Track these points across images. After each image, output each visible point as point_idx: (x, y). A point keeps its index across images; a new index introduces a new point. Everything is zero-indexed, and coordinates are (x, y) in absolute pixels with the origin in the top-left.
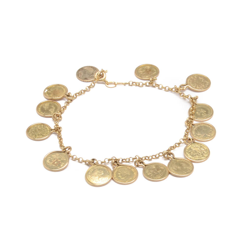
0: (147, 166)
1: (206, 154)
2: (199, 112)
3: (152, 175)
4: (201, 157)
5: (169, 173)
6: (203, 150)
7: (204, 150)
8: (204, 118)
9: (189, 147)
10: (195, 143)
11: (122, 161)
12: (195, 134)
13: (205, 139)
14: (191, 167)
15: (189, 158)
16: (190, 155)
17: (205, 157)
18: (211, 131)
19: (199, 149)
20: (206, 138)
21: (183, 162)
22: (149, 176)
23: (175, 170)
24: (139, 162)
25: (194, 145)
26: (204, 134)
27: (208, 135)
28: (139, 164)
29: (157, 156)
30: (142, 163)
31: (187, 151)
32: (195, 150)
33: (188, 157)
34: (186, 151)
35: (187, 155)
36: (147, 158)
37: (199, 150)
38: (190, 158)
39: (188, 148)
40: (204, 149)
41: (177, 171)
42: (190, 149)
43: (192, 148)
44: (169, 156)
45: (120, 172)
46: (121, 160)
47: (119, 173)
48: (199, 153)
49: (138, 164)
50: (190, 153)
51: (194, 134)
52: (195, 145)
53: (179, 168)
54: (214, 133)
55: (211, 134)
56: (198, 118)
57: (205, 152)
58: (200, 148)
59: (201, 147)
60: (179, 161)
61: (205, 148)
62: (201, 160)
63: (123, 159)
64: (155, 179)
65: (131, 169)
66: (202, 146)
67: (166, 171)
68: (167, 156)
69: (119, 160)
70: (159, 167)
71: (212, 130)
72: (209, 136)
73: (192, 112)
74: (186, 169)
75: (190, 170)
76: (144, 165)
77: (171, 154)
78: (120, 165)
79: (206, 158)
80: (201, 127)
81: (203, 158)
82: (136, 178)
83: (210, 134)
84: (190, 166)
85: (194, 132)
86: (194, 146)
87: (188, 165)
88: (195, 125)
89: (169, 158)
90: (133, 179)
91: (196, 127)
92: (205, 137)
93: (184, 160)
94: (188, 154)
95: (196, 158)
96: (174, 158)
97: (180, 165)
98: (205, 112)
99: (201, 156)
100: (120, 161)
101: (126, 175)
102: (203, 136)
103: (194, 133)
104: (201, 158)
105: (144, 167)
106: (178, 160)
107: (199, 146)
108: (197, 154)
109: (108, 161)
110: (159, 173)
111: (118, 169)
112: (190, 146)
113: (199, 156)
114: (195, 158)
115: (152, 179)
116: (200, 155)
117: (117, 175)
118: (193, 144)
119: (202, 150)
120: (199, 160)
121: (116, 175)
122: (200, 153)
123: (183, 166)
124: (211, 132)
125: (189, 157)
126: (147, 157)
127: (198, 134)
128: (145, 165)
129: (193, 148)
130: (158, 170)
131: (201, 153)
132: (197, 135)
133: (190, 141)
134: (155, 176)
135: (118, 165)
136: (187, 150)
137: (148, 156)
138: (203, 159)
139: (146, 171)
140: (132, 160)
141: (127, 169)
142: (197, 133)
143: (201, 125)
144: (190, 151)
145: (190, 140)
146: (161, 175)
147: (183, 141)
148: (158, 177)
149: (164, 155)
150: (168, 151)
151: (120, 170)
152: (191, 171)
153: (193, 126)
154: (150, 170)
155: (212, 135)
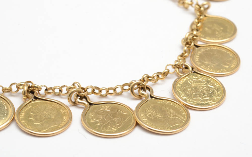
0: (93, 106)
1: (218, 95)
2: (209, 28)
3: (98, 124)
4: (207, 100)
5: (137, 124)
6: (211, 88)
7: (213, 87)
8: (218, 38)
9: (185, 80)
10: (196, 74)
11: (45, 92)
12: (200, 61)
13: (218, 71)
14: (184, 117)
15: (183, 100)
16: (185, 94)
17: (215, 101)
18: (231, 59)
19: (204, 85)
20: (220, 70)
21: (168, 106)
22: (92, 126)
23: (148, 118)
24: (79, 97)
25: (194, 77)
26: (217, 64)
27: (225, 66)
28: (79, 100)
29: (119, 90)
30: (84, 99)
31: (180, 86)
32: (197, 87)
33: (181, 98)
34: (178, 87)
35: (179, 94)
36: (96, 91)
37: (203, 87)
38: (185, 100)
39: (181, 81)
40: (215, 86)
41: (154, 121)
42: (186, 83)
43: (189, 82)
44: (142, 92)
45: (35, 111)
46: (43, 89)
47: (32, 112)
48: (204, 94)
49: (75, 100)
50: (185, 90)
51: (197, 61)
52: (197, 77)
53: (159, 115)
54: (236, 64)
55: (231, 65)
56: (207, 38)
57: (216, 92)
58: (206, 84)
59: (208, 82)
60: (160, 104)
61: (215, 84)
62: (206, 104)
63: (48, 87)
64: (104, 132)
65: (60, 108)
66: (211, 80)
67: (130, 120)
68: (139, 91)
69: (39, 89)
70: (118, 110)
71: (233, 59)
72: (226, 68)
73: (197, 26)
74: (174, 119)
75: (181, 122)
76: (87, 103)
77: (147, 88)
78: (39, 99)
79: (218, 102)
80: (211, 50)
81: (210, 102)
82: (64, 128)
83: (228, 65)
84: (182, 115)
85: (197, 57)
86: (194, 79)
87: (180, 113)
88: (199, 48)
89: (141, 95)
90: (58, 127)
91: (203, 50)
92: (219, 68)
93: (173, 103)
94: (180, 92)
95: (197, 100)
96: (152, 97)
97: (162, 111)
98: (221, 30)
99: (208, 98)
100: (42, 92)
101: (45, 119)
102: (214, 66)
103: (197, 59)
104: (206, 102)
105: (86, 106)
106: (159, 100)
107: (204, 80)
108: (200, 95)
109: (17, 89)
110: (114, 122)
111: (33, 105)
112: (187, 78)
113: (203, 98)
114: (195, 101)
115: (98, 131)
116: (205, 97)
117: (27, 116)
118: (193, 75)
119: (209, 88)
120: (202, 105)
121: (25, 116)
122: (206, 92)
123: (168, 112)
124: (230, 62)
125: (183, 98)
126: (98, 88)
127: (204, 62)
128: (91, 104)
129: (191, 82)
130: (114, 115)
131: (208, 92)
132: (203, 64)
133: (186, 70)
134: (106, 126)
135: (36, 98)
136: (180, 84)
137: (100, 87)
138: (212, 105)
139: (89, 116)
140: (66, 92)
141: (51, 108)
142: (204, 60)
143: (212, 48)
144: (185, 87)
145: (187, 68)
146: (119, 126)
147: (172, 70)
148: (112, 130)
149: (132, 90)
150: (141, 82)
151: (35, 108)
152: (182, 124)
153: (197, 48)
154: (98, 113)
155: (233, 66)
